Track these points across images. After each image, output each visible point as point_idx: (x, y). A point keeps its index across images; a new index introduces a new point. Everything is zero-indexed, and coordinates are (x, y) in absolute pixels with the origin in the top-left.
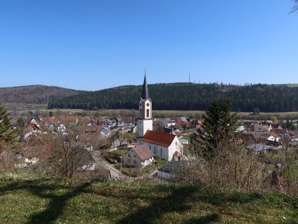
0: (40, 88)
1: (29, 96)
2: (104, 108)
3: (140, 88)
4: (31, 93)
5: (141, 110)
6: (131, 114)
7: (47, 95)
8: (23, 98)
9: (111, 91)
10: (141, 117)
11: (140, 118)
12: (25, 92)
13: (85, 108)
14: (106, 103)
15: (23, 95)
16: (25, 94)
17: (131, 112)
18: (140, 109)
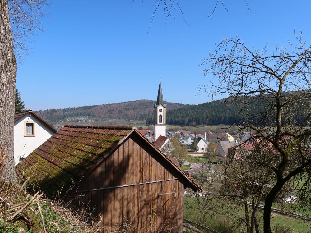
0: (145, 103)
1: (132, 112)
4: (135, 108)
7: (151, 111)
8: (126, 114)
9: (217, 104)
12: (128, 108)
13: (182, 124)
15: (126, 111)
16: (129, 109)
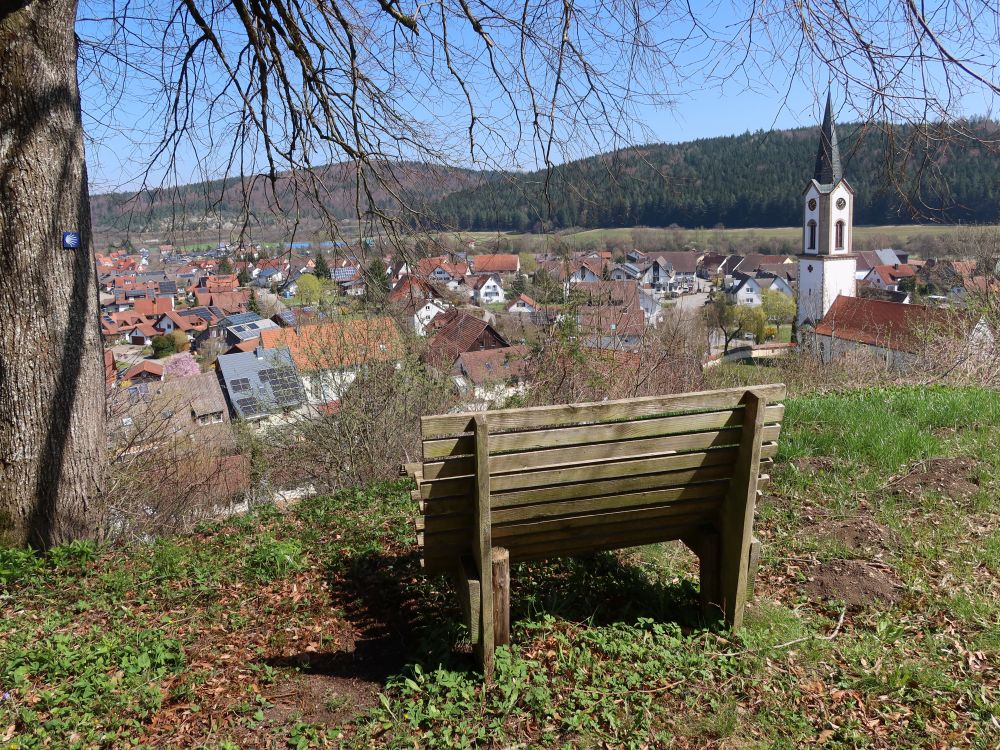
2: (576, 224)
3: (689, 151)
5: (813, 225)
6: (672, 242)
8: (328, 201)
9: (593, 168)
10: (812, 246)
11: (807, 251)
13: (512, 226)
14: (581, 210)
17: (671, 237)
18: (807, 221)
